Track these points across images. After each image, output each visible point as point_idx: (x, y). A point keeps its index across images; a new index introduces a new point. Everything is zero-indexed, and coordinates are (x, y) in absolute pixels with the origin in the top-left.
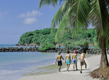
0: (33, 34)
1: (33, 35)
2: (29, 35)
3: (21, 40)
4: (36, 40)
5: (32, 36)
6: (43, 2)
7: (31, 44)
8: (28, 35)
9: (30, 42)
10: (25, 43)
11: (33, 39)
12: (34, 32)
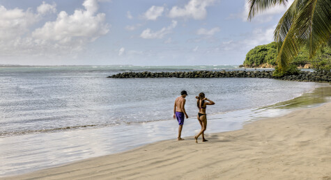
0: (268, 48)
1: (266, 50)
2: (260, 51)
3: (248, 59)
4: (271, 58)
5: (264, 53)
6: (255, 5)
7: (263, 65)
8: (258, 50)
9: (262, 61)
10: (253, 63)
11: (267, 58)
12: (269, 46)
